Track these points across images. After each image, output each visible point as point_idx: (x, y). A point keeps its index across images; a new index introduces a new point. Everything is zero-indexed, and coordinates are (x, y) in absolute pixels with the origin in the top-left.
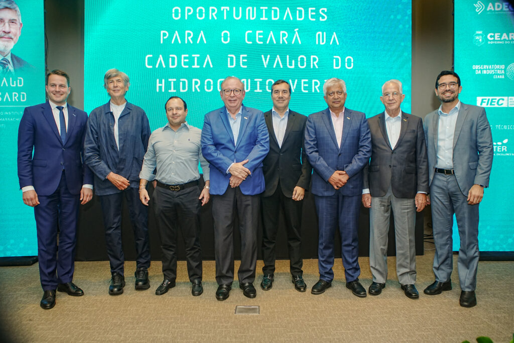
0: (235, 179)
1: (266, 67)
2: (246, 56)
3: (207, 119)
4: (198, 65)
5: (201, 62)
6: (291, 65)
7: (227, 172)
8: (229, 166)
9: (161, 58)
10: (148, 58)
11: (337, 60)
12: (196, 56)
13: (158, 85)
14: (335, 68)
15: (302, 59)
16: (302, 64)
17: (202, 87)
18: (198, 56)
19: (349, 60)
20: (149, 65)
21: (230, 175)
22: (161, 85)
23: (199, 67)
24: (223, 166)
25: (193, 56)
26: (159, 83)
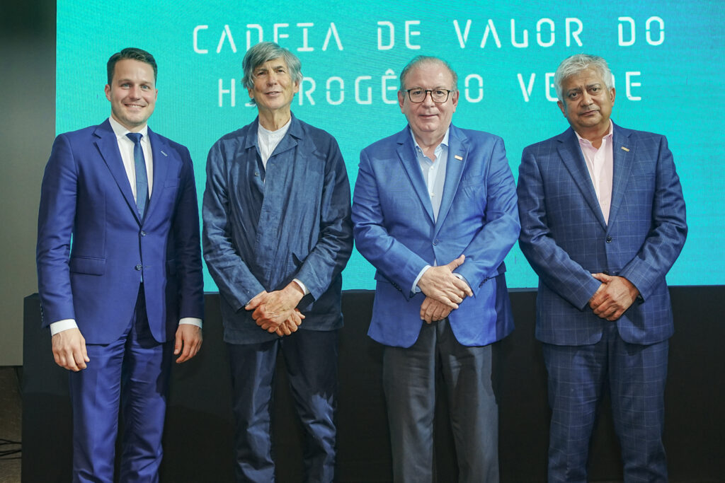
0: (434, 305)
1: (463, 46)
2: (417, 23)
3: (366, 164)
4: (309, 45)
5: (316, 39)
6: (520, 40)
7: (414, 289)
8: (418, 273)
9: (227, 32)
10: (199, 32)
11: (627, 26)
12: (306, 26)
13: (221, 91)
14: (621, 43)
15: (546, 28)
16: (546, 38)
17: (319, 95)
18: (311, 25)
19: (655, 25)
20: (199, 48)
21: (422, 296)
22: (227, 91)
23: (311, 49)
24: (405, 272)
25: (299, 25)
26: (224, 88)
